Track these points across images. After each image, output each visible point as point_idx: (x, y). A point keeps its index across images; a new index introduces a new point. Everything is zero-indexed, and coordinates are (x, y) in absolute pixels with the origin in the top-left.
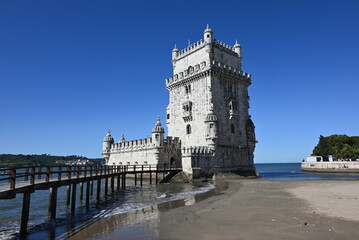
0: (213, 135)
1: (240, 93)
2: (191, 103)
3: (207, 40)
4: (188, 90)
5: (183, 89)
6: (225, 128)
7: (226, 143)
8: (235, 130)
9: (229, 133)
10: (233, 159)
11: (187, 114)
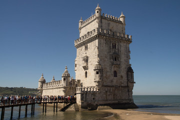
0: (98, 79)
2: (87, 57)
3: (97, 15)
4: (86, 48)
5: (84, 47)
6: (108, 74)
7: (110, 84)
8: (118, 75)
9: (112, 77)
10: (114, 95)
11: (85, 65)
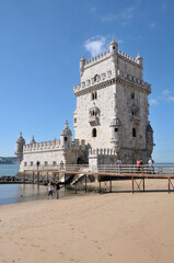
1: (141, 100)
3: (113, 51)
4: (94, 97)
5: (89, 95)
6: (127, 132)
8: (137, 134)
9: (131, 137)
11: (94, 119)
